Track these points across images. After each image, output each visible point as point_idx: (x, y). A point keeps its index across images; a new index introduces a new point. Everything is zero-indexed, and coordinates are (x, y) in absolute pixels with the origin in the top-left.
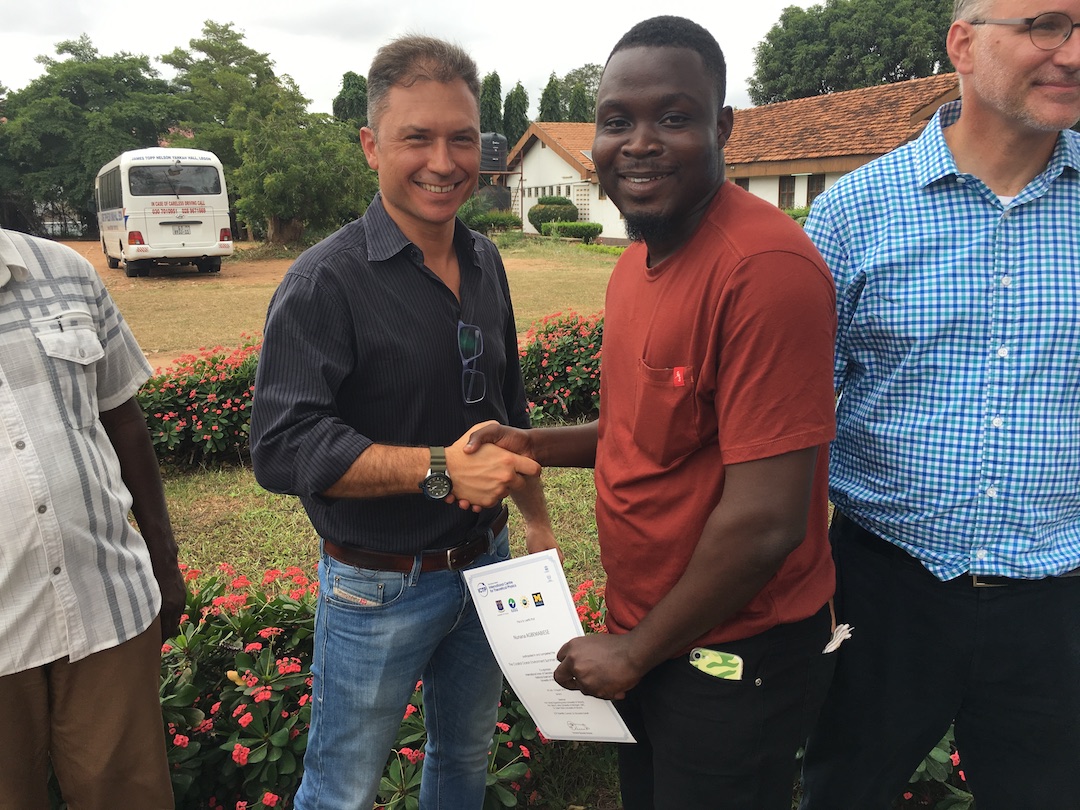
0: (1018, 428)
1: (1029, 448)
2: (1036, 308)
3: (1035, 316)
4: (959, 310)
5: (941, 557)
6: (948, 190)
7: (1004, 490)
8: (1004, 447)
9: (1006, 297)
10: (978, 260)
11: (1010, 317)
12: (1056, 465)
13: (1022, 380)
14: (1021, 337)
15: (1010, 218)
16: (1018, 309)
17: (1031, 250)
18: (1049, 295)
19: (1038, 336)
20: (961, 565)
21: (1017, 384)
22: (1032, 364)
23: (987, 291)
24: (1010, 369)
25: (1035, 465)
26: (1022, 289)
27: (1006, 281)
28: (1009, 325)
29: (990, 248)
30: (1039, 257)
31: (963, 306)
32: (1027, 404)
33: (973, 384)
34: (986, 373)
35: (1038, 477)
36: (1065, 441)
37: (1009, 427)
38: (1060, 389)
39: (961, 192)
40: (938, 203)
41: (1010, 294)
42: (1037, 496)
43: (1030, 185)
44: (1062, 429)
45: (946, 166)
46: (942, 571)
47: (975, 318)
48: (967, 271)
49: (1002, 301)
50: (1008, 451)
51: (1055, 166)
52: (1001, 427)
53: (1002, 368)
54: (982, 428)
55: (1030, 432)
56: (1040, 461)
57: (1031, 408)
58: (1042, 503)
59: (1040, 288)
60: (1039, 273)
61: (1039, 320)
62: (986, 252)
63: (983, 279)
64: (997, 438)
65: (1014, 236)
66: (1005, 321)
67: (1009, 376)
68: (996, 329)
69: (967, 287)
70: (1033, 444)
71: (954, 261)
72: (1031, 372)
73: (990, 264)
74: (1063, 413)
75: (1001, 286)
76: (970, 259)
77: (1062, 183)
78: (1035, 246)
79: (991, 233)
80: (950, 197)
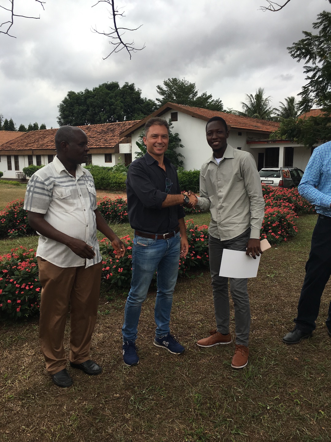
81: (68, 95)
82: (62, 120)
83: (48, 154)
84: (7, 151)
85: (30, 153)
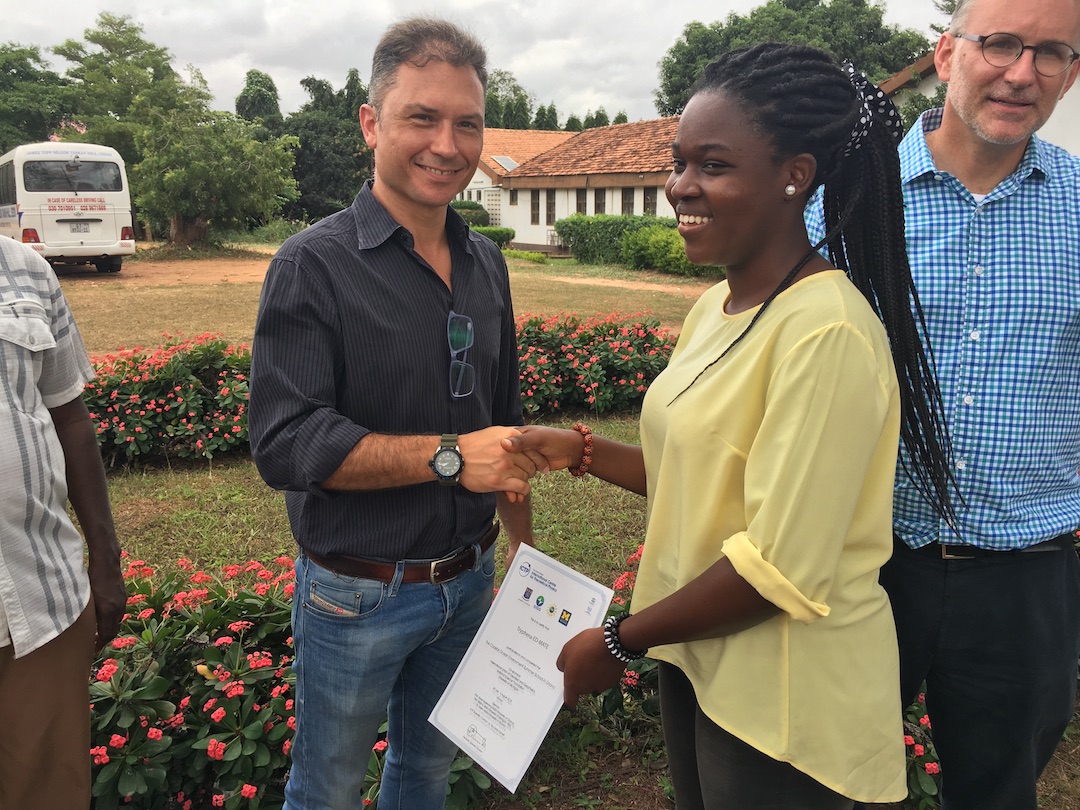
0: (987, 405)
1: (997, 424)
2: (1005, 295)
3: (1005, 302)
4: (936, 296)
5: (913, 526)
6: (927, 187)
7: (973, 463)
8: (974, 423)
9: (978, 285)
10: (953, 251)
11: (981, 303)
12: (1022, 441)
13: (991, 361)
14: (991, 321)
15: (982, 214)
16: (989, 296)
17: (1001, 242)
18: (1017, 284)
19: (1007, 321)
20: (932, 534)
21: (987, 365)
22: (1001, 347)
23: (961, 279)
24: (981, 351)
25: (1002, 440)
26: (993, 278)
27: (978, 270)
28: (981, 311)
29: (964, 240)
30: (1009, 249)
31: (939, 292)
32: (996, 384)
33: (947, 365)
34: (959, 355)
35: (1004, 451)
36: (1031, 419)
37: (979, 405)
38: (1028, 370)
39: (939, 189)
40: (917, 198)
41: (982, 282)
42: (1004, 469)
43: (1001, 184)
44: (1029, 408)
45: (925, 165)
46: (914, 539)
47: (950, 304)
48: (943, 261)
49: (975, 289)
50: (978, 427)
51: (1024, 168)
52: (971, 404)
53: (974, 350)
54: (954, 405)
55: (998, 410)
56: (1006, 436)
57: (1000, 387)
58: (1008, 476)
59: (1009, 277)
60: (1009, 263)
61: (1009, 306)
62: (961, 243)
63: (958, 268)
64: (967, 414)
65: (987, 230)
66: (977, 307)
67: (981, 358)
68: (969, 314)
69: (943, 275)
70: (1000, 421)
71: (931, 251)
72: (1000, 354)
73: (964, 255)
74: (1030, 393)
75: (974, 275)
76: (946, 250)
77: (1030, 183)
78: (1005, 239)
79: (965, 226)
80: (928, 193)
81: (687, 34)
82: (665, 99)
83: (621, 185)
84: (530, 180)
85: (582, 184)
